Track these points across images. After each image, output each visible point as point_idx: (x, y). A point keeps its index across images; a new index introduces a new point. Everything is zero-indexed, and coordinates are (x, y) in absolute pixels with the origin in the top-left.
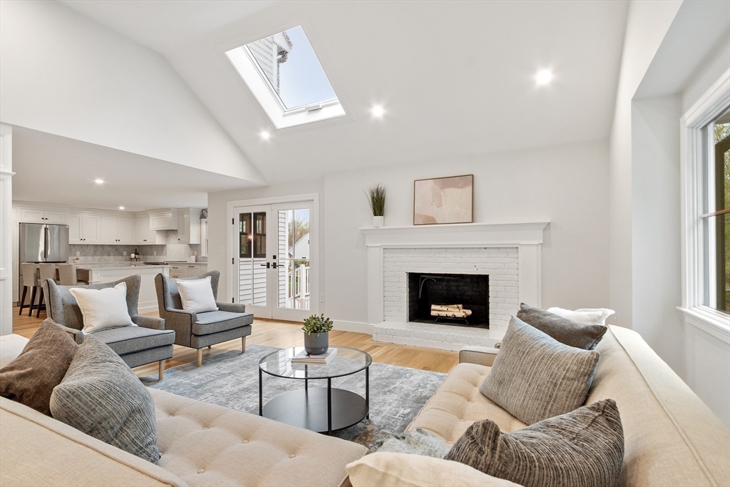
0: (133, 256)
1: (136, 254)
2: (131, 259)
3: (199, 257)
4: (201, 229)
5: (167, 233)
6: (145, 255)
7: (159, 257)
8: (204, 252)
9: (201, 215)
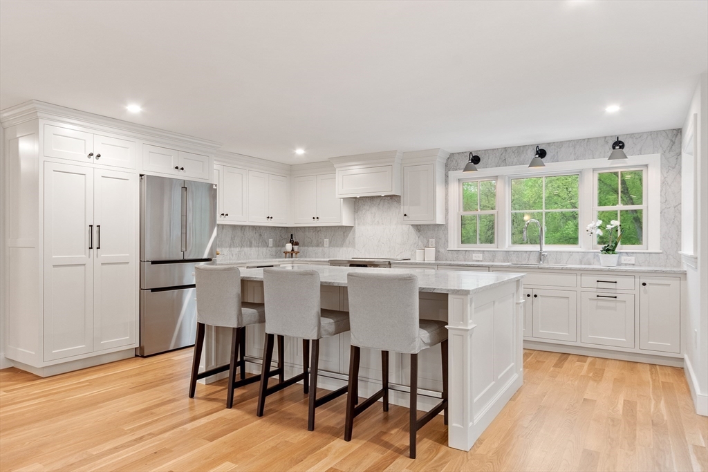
0: (289, 247)
1: (294, 243)
2: (286, 253)
3: (442, 250)
4: (447, 195)
5: (357, 203)
6: (304, 245)
7: (337, 249)
8: (454, 242)
9: (446, 166)
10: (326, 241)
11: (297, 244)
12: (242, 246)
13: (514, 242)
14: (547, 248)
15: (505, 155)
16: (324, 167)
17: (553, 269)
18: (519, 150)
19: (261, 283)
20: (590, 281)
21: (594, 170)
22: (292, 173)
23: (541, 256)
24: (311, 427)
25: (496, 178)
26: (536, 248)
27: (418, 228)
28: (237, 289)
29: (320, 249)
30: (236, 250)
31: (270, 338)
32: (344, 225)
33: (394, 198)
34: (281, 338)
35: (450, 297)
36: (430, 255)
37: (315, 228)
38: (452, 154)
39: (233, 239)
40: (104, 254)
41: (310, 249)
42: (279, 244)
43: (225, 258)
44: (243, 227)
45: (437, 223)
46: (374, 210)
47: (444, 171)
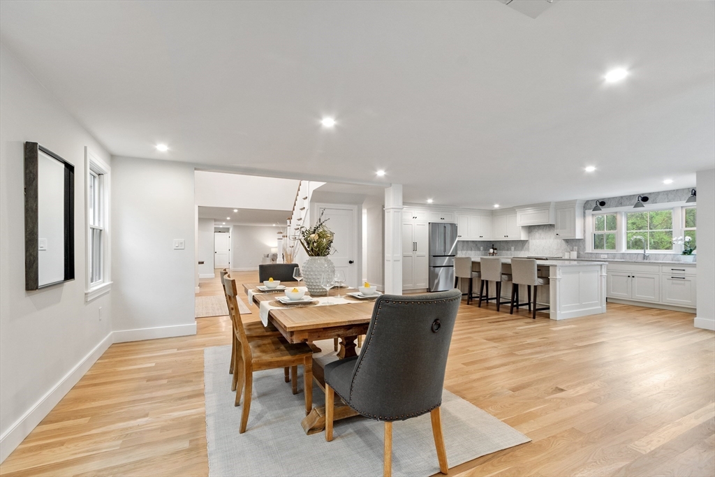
0: (491, 251)
1: (494, 249)
2: (490, 254)
3: (581, 253)
4: (584, 223)
5: (530, 229)
6: (500, 250)
7: (518, 252)
8: (589, 247)
9: (584, 207)
10: (513, 248)
11: (496, 249)
12: (467, 250)
13: (628, 248)
14: (649, 252)
15: (621, 201)
16: (511, 210)
17: (655, 263)
18: (630, 197)
19: (479, 263)
20: (667, 269)
21: (682, 207)
22: (493, 214)
23: (645, 257)
24: (498, 310)
25: (616, 213)
26: (641, 251)
27: (567, 241)
28: (471, 265)
29: (509, 252)
30: (464, 252)
31: (483, 281)
32: (522, 239)
33: (551, 226)
34: (487, 281)
35: (551, 268)
36: (574, 255)
37: (507, 242)
38: (588, 201)
39: (463, 247)
40: (418, 253)
41: (504, 252)
42: (486, 249)
43: (460, 254)
44: (467, 241)
45: (577, 238)
46: (540, 231)
47: (582, 211)
